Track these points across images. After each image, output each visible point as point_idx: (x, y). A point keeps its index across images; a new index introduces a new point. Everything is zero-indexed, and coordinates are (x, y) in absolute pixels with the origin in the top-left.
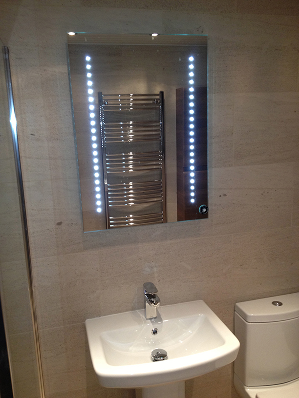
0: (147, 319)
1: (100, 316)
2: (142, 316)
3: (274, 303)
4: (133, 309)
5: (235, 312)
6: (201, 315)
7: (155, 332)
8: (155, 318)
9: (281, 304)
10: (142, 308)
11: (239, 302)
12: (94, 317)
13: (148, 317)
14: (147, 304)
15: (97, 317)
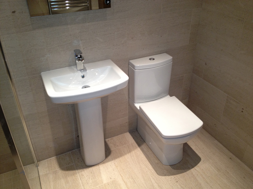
0: (78, 70)
1: (49, 70)
2: (75, 69)
3: (150, 59)
4: (70, 66)
5: (129, 66)
6: (109, 67)
7: (83, 77)
8: (83, 69)
9: (154, 59)
10: (75, 65)
11: (131, 60)
12: (46, 71)
13: (78, 69)
14: (77, 61)
15: (48, 71)
